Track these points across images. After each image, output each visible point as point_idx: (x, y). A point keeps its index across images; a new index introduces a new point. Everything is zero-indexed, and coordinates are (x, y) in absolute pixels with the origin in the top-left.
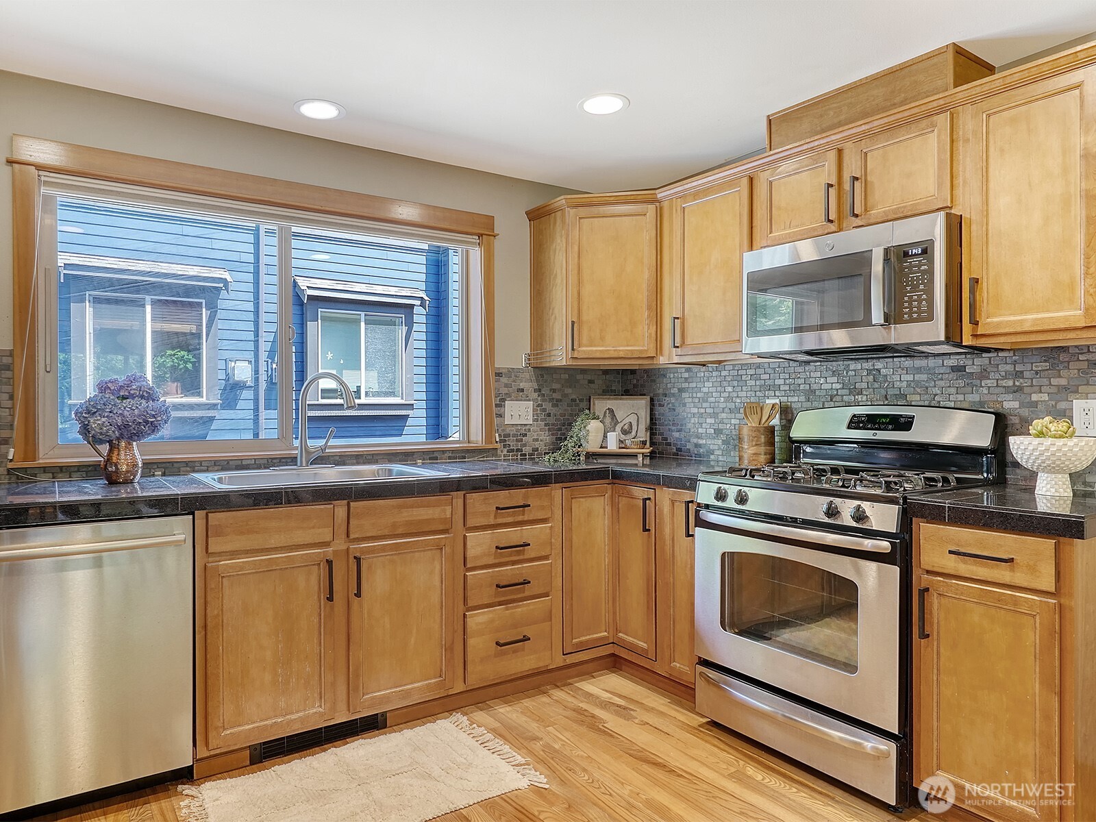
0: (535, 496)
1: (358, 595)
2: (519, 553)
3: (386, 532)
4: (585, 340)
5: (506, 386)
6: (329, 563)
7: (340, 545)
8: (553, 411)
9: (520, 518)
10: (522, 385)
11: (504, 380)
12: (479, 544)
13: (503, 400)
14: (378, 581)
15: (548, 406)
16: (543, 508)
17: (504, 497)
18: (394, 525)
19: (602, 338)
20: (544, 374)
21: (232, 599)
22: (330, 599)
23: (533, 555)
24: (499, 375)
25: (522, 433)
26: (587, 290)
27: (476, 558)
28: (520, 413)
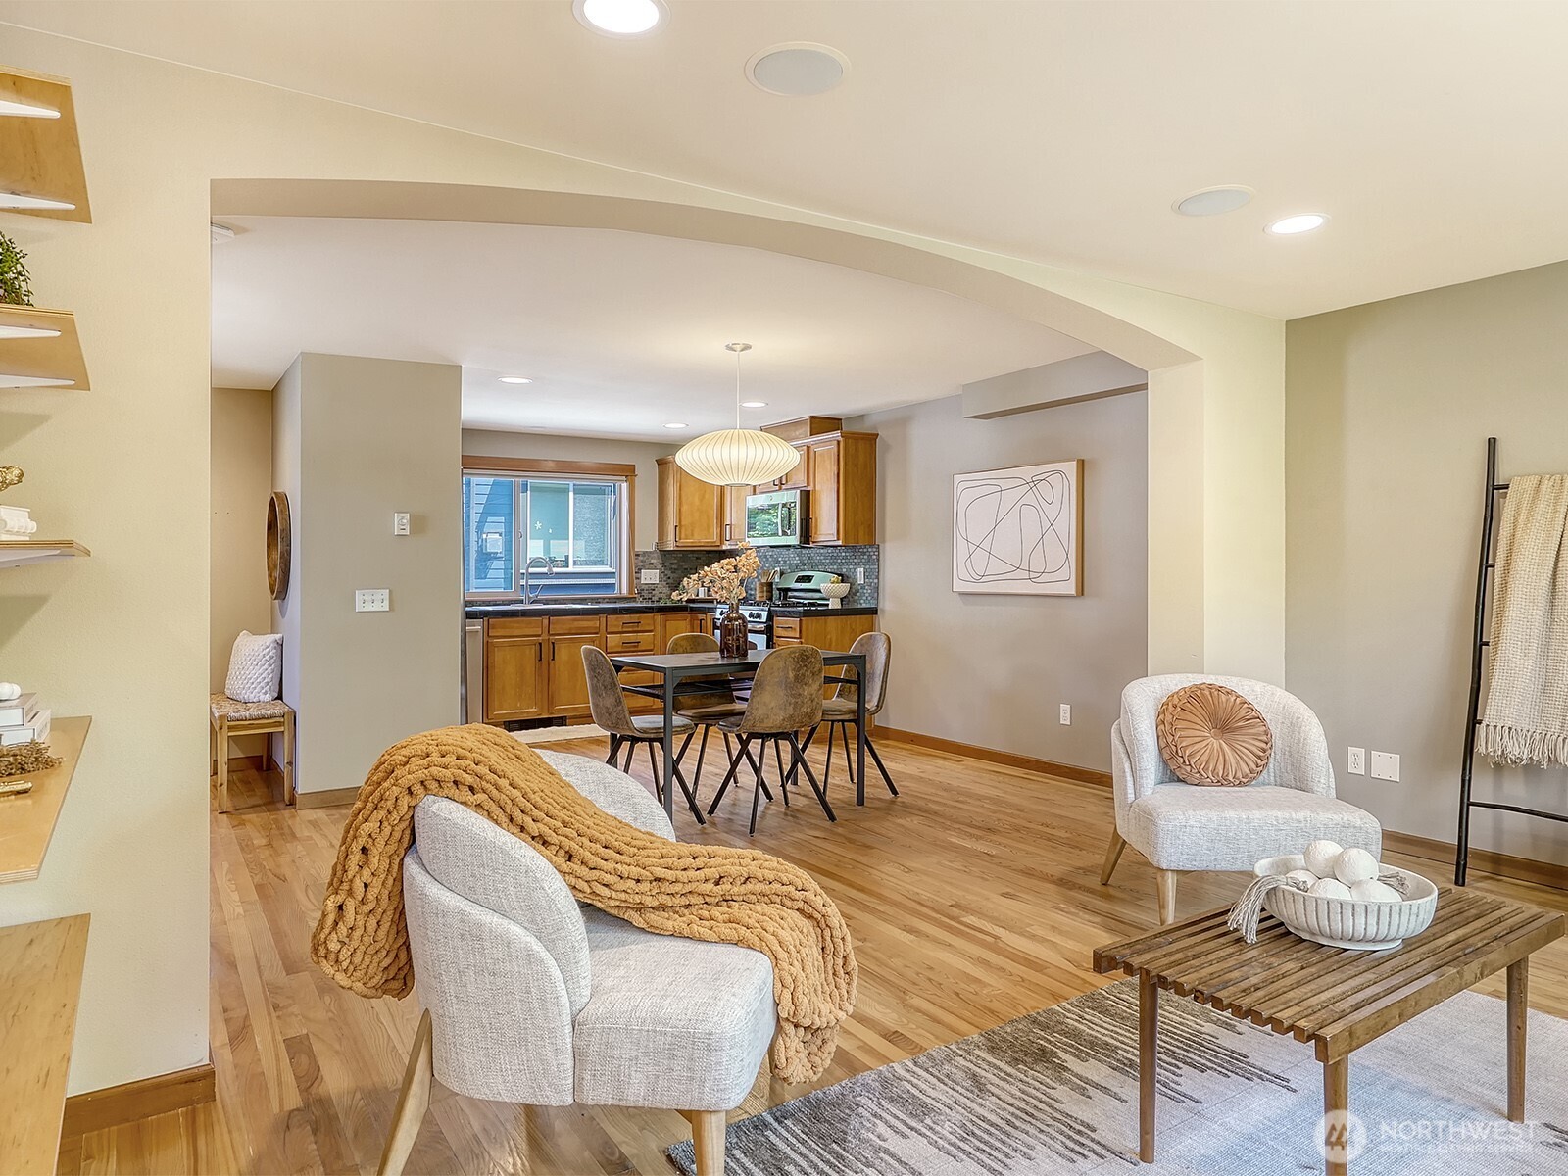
0: (645, 619)
1: (553, 659)
2: (635, 646)
3: (567, 632)
4: (683, 536)
5: (642, 561)
6: (540, 644)
7: (545, 636)
8: (672, 576)
9: (636, 629)
10: (652, 561)
11: (640, 558)
12: (613, 640)
13: (640, 570)
14: (563, 654)
15: (669, 573)
16: (648, 624)
17: (627, 618)
18: (571, 629)
19: (692, 535)
20: (665, 554)
21: (498, 656)
22: (541, 659)
23: (643, 648)
24: (638, 555)
25: (652, 588)
26: (685, 508)
27: (611, 647)
28: (651, 577)
